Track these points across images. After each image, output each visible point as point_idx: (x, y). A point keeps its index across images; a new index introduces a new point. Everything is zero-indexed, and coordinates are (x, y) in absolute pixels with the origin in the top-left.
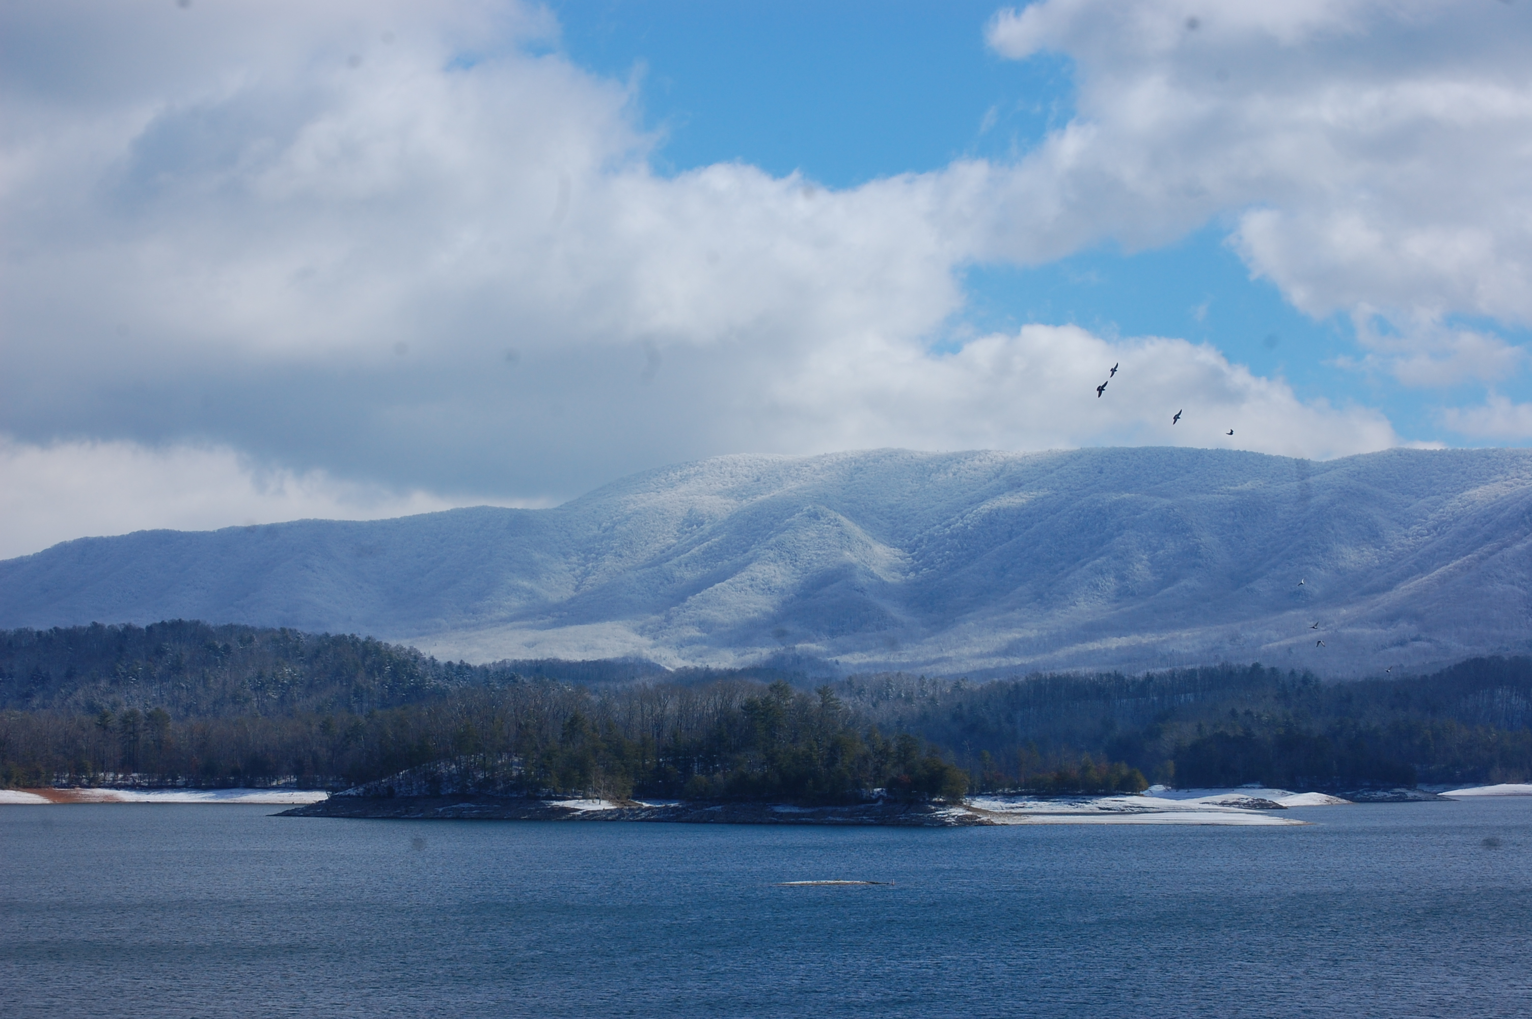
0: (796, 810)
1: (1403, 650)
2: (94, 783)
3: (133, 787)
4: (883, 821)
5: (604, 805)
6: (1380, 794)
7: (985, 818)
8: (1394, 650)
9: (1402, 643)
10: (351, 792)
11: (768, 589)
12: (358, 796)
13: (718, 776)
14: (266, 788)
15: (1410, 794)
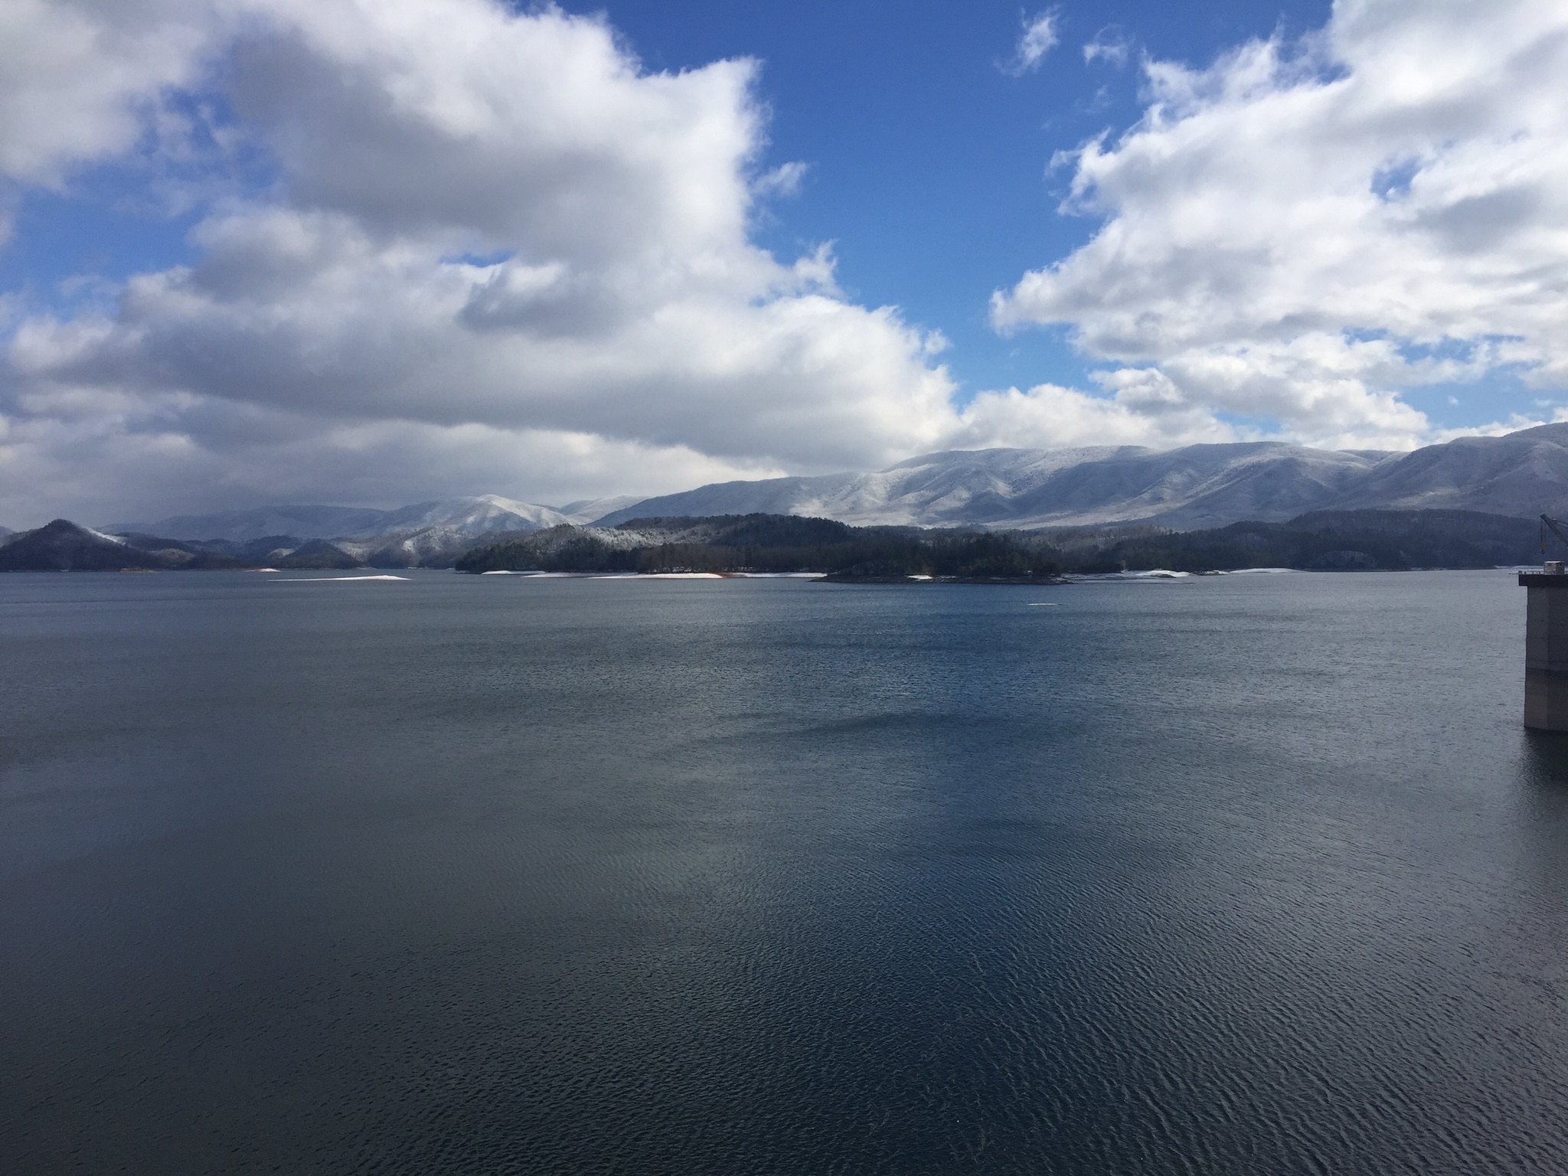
0: (999, 579)
1: (1203, 519)
2: (737, 571)
3: (751, 572)
4: (1033, 582)
5: (927, 577)
6: (1209, 572)
7: (1070, 581)
8: (1199, 519)
9: (1202, 516)
10: (836, 573)
11: (960, 499)
12: (838, 575)
13: (970, 567)
14: (798, 572)
15: (1220, 572)
